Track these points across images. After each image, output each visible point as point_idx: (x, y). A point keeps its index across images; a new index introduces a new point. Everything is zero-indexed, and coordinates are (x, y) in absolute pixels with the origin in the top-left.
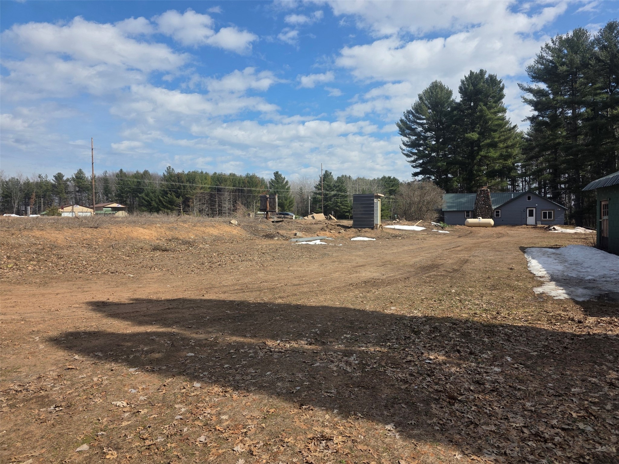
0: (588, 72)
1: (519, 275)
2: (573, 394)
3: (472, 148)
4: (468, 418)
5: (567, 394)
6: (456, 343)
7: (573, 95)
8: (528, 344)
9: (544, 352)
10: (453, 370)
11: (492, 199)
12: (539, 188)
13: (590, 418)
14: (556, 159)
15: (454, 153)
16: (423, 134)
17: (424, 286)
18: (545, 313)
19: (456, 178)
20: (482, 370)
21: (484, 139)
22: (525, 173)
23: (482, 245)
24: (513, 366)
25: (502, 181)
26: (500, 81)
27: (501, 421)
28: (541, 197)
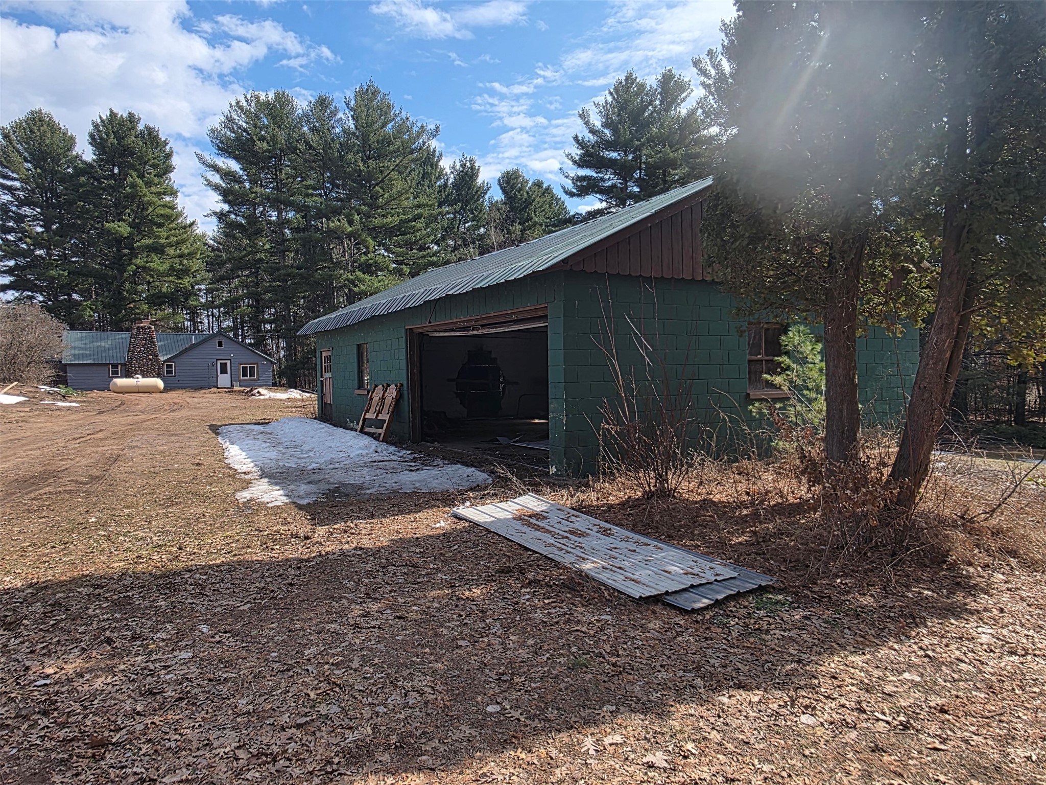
0: (296, 159)
1: (212, 474)
2: (308, 660)
3: (119, 250)
4: (135, 773)
5: (299, 662)
6: (103, 624)
7: (277, 188)
8: (234, 592)
9: (260, 601)
10: (98, 683)
11: (159, 344)
12: (235, 329)
13: (334, 691)
14: (257, 284)
15: (84, 255)
16: (14, 209)
17: (28, 518)
18: (257, 533)
19: (89, 302)
20: (157, 665)
21: (140, 237)
22: (213, 302)
23: (145, 425)
24: (213, 640)
25: (174, 313)
26: (165, 141)
27: (198, 753)
28: (238, 343)
